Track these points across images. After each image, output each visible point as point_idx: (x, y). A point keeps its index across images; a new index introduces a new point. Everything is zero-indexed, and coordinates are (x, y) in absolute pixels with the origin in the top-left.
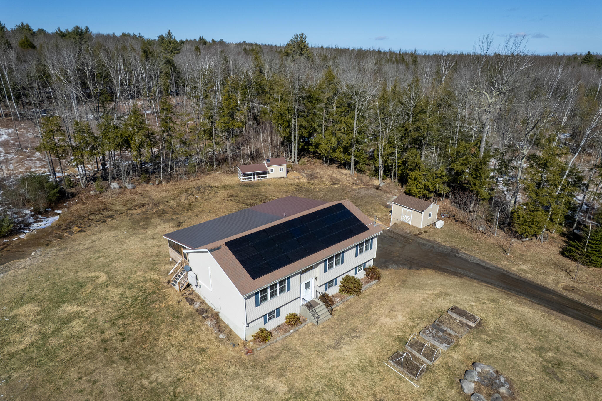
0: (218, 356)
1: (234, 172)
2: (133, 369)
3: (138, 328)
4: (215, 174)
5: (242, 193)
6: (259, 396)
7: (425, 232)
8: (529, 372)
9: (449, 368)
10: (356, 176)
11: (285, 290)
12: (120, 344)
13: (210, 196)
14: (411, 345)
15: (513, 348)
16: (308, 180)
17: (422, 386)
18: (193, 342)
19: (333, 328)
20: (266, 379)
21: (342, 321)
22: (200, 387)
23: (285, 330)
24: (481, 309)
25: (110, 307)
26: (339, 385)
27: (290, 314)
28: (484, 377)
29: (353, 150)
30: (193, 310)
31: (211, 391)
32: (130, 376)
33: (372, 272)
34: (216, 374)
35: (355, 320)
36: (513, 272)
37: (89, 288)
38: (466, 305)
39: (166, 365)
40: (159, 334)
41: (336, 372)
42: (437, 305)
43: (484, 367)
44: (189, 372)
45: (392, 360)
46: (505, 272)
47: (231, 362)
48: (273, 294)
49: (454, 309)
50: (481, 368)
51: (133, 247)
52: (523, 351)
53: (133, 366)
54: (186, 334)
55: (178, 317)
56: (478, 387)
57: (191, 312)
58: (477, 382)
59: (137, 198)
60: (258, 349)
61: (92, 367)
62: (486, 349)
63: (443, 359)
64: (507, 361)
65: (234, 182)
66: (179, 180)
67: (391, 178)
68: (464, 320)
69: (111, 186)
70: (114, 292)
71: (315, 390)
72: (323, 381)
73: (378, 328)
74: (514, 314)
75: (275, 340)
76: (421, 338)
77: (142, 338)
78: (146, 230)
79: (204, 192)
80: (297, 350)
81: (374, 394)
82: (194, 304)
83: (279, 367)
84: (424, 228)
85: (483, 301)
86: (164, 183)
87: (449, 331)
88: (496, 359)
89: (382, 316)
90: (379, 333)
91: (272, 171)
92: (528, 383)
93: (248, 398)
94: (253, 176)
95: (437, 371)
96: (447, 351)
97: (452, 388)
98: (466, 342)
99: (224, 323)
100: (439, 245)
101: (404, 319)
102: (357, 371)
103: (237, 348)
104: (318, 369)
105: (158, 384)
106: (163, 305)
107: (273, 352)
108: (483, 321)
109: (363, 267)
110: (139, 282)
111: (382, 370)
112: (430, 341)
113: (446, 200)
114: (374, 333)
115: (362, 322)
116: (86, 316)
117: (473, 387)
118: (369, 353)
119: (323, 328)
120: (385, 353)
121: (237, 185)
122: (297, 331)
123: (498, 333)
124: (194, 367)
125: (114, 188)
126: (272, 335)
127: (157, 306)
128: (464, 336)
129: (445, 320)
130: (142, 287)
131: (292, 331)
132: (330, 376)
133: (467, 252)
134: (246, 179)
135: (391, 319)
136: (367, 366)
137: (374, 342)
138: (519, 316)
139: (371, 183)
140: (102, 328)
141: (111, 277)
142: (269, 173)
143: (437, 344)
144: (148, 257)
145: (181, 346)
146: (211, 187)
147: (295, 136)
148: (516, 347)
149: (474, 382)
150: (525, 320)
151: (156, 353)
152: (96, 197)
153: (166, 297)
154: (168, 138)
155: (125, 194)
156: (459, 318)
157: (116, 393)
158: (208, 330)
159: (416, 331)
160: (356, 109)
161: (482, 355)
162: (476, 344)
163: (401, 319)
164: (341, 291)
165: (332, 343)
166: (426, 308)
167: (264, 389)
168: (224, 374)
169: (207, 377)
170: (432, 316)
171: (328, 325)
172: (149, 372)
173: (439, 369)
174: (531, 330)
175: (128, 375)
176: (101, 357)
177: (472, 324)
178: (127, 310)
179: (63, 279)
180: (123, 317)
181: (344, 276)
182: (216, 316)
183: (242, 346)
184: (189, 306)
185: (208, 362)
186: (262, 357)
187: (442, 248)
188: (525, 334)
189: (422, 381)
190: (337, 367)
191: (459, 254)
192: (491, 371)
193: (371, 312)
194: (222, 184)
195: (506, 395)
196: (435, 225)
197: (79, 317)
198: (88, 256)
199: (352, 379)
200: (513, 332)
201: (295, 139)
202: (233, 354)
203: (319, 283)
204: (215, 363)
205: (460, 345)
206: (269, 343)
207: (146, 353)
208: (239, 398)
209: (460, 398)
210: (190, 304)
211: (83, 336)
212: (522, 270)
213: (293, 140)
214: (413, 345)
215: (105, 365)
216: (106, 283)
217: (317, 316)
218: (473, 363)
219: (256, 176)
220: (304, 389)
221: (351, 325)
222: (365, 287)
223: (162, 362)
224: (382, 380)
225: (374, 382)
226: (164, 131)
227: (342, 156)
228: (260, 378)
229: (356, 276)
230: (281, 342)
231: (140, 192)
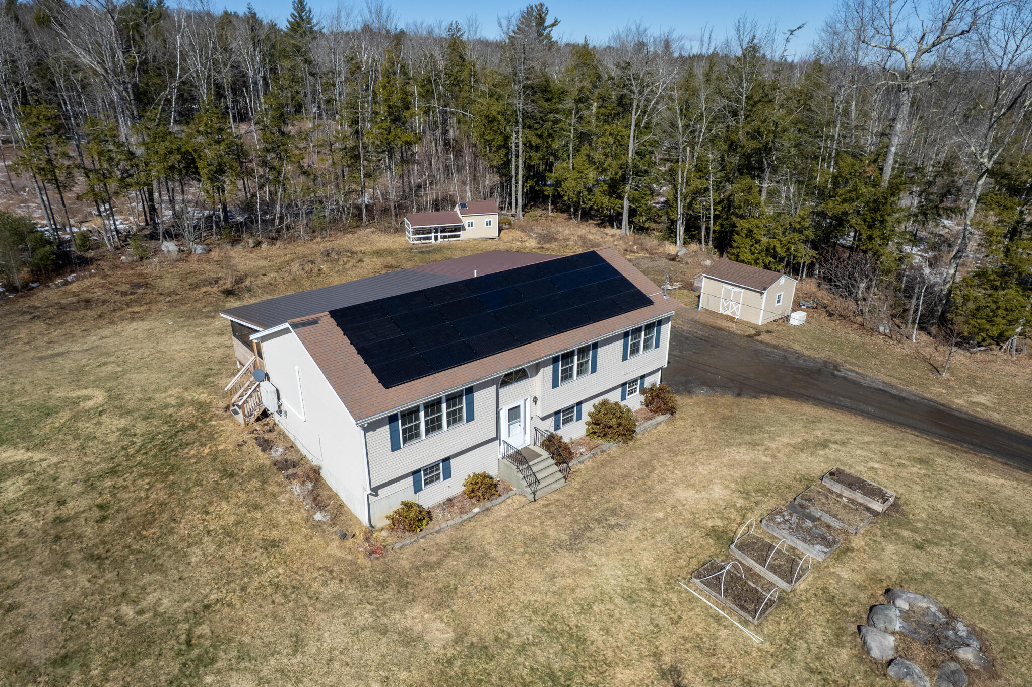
0: (304, 557)
1: (399, 230)
2: (107, 582)
3: (143, 495)
4: (362, 233)
5: (410, 263)
6: (384, 650)
7: (768, 332)
8: (1021, 615)
9: (831, 600)
10: (632, 238)
11: (461, 418)
12: (93, 528)
13: (347, 266)
14: (742, 547)
15: (977, 560)
16: (539, 243)
17: (770, 638)
18: (254, 526)
19: (567, 506)
20: (407, 612)
21: (588, 493)
22: (253, 624)
23: (462, 508)
24: (896, 477)
25: (94, 454)
26: (575, 629)
27: (475, 475)
28: (918, 622)
29: (628, 188)
30: (268, 463)
31: (274, 635)
32: (97, 597)
33: (657, 396)
34: (293, 596)
35: (618, 492)
36: (959, 407)
37: (64, 416)
38: (861, 468)
39: (186, 575)
40: (184, 508)
41: (570, 601)
42: (798, 466)
43: (915, 599)
44: (234, 591)
45: (698, 577)
46: (942, 408)
47: (331, 572)
48: (434, 426)
49: (835, 475)
50: (907, 600)
51: (178, 347)
52: (1000, 567)
53: (110, 575)
54: (243, 510)
55: (232, 475)
56: (903, 645)
57: (264, 465)
58: (901, 633)
59: (208, 268)
60: (397, 546)
61: (16, 575)
62: (914, 560)
63: (816, 579)
64: (965, 587)
65: (396, 246)
66: (293, 240)
67: (700, 242)
68: (859, 497)
69: (164, 248)
70: (113, 424)
71: (516, 641)
72: (538, 621)
73: (669, 510)
74: (971, 489)
75: (437, 528)
76: (764, 533)
77: (145, 516)
78: (210, 320)
79: (337, 261)
80: (483, 549)
81: (655, 654)
82: (272, 451)
83: (440, 585)
84: (766, 325)
85: (899, 460)
86: (264, 246)
87: (827, 519)
88: (939, 582)
89: (677, 485)
90: (670, 520)
91: (470, 224)
92: (1024, 641)
93: (359, 654)
94: (433, 235)
95: (802, 605)
96: (824, 561)
97: (840, 645)
98: (867, 545)
99: (331, 490)
100: (799, 356)
101: (727, 492)
102: (618, 601)
103: (349, 543)
104: (528, 593)
105: (156, 615)
106: (207, 451)
107: (430, 553)
108: (901, 502)
109: (638, 386)
110: (167, 406)
111: (675, 600)
112: (785, 540)
113: (808, 280)
114: (658, 520)
115: (633, 496)
116: (38, 469)
117: (893, 644)
118: (647, 560)
119: (546, 506)
120: (682, 562)
121: (403, 250)
122: (488, 509)
123: (939, 528)
124: (246, 580)
125: (169, 252)
126: (431, 519)
127: (192, 452)
128: (862, 531)
129: (817, 497)
130: (171, 415)
131: (476, 510)
132: (554, 610)
133: (856, 369)
134: (420, 239)
135: (698, 491)
136: (642, 589)
137: (658, 538)
138: (982, 494)
139: (661, 250)
140: (63, 494)
141: (114, 397)
142: (464, 229)
143: (801, 546)
144: (201, 363)
145: (227, 534)
146: (352, 253)
147: (517, 167)
148: (984, 560)
149: (893, 633)
150: (996, 503)
151: (169, 548)
152: (131, 265)
153: (216, 436)
154: (276, 163)
155: (187, 261)
156: (847, 493)
157: (52, 635)
158: (291, 503)
159: (752, 519)
160: (635, 107)
161: (906, 573)
162: (890, 548)
163: (718, 492)
164: (592, 434)
165: (564, 537)
166: (775, 473)
167: (400, 634)
168: (311, 598)
169: (273, 602)
170: (789, 487)
171: (558, 500)
172: (143, 588)
173: (808, 601)
174: (1015, 524)
175: (92, 594)
176: (42, 554)
177: (878, 506)
178: (127, 460)
179: (18, 401)
180: (116, 472)
181: (597, 401)
182: (314, 475)
183: (360, 537)
184: (260, 453)
185: (281, 571)
186: (404, 562)
187: (805, 360)
188: (1002, 531)
189: (769, 627)
190: (573, 590)
191: (839, 371)
192: (933, 609)
193: (654, 476)
194: (375, 248)
195: (976, 668)
196: (788, 321)
197: (22, 473)
198: (84, 362)
199: (605, 618)
200: (973, 525)
201: (517, 174)
202: (340, 554)
203: (540, 411)
204: (296, 573)
205: (853, 550)
206: (422, 534)
207: (146, 547)
208: (337, 652)
209: (862, 668)
210: (264, 450)
211: (17, 509)
212: (978, 404)
213: (513, 173)
214: (747, 545)
215: (46, 573)
216: (100, 409)
217: (533, 480)
218: (888, 591)
219: (439, 234)
220: (492, 637)
221: (608, 501)
222: (642, 427)
223: (177, 568)
224: (674, 622)
225: (657, 626)
226: (268, 150)
227: (605, 200)
228: (392, 609)
229: (622, 404)
230: (449, 532)
231: (216, 259)
